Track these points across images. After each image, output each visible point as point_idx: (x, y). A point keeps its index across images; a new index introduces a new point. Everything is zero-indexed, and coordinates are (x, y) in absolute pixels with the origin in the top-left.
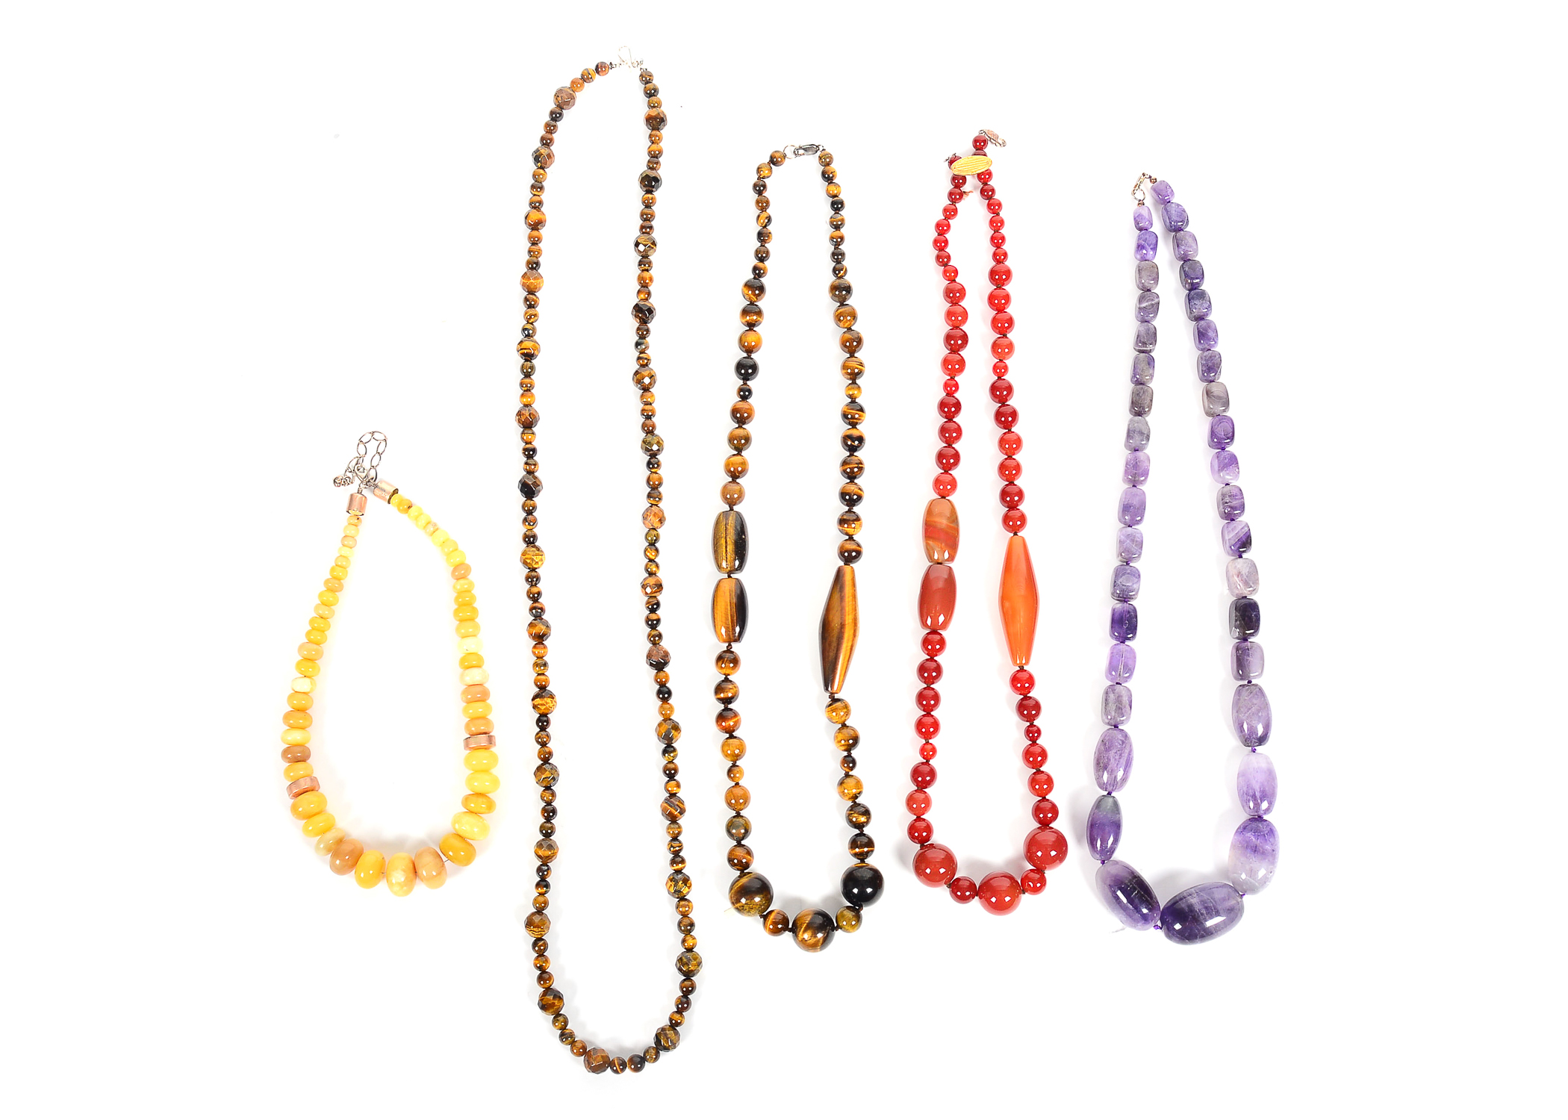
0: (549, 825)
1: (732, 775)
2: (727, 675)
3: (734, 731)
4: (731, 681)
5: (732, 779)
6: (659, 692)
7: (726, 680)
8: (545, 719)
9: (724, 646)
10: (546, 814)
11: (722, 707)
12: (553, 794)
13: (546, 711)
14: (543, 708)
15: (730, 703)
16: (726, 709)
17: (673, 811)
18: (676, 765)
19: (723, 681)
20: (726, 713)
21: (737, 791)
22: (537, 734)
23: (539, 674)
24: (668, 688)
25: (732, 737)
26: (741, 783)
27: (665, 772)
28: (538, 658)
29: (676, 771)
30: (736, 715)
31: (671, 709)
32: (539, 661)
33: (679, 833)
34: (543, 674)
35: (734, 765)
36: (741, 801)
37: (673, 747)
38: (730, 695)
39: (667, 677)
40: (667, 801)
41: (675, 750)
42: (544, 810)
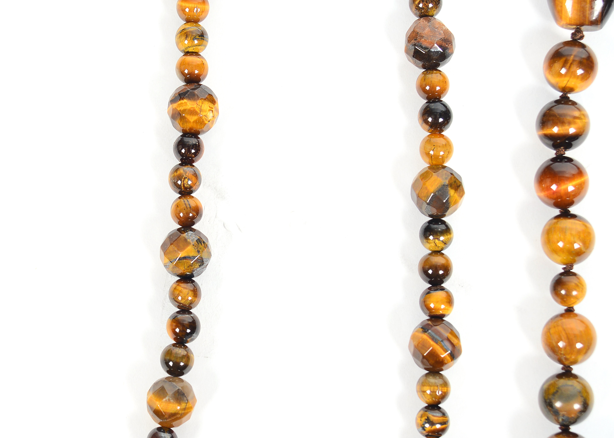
0: (181, 351)
1: (563, 292)
2: (566, 91)
3: (571, 203)
4: (574, 103)
5: (562, 300)
6: (426, 112)
7: (564, 100)
8: (193, 141)
9: (567, 35)
10: (177, 330)
11: (552, 153)
12: (196, 292)
13: (197, 127)
14: (192, 119)
15: (569, 146)
16: (560, 158)
17: (438, 349)
18: (447, 260)
19: (557, 102)
20: (559, 167)
21: (570, 323)
22: (176, 170)
23: (187, 53)
24: (445, 106)
25: (565, 214)
26: (578, 309)
27: (424, 271)
28: (188, 21)
29: (447, 270)
30: (580, 172)
31: (448, 146)
32: (191, 28)
33: (444, 396)
34: (196, 54)
35: (568, 272)
36: (579, 346)
37: (444, 223)
38: (572, 131)
39: (445, 83)
40: (425, 328)
41: (447, 230)
42: (175, 321)
